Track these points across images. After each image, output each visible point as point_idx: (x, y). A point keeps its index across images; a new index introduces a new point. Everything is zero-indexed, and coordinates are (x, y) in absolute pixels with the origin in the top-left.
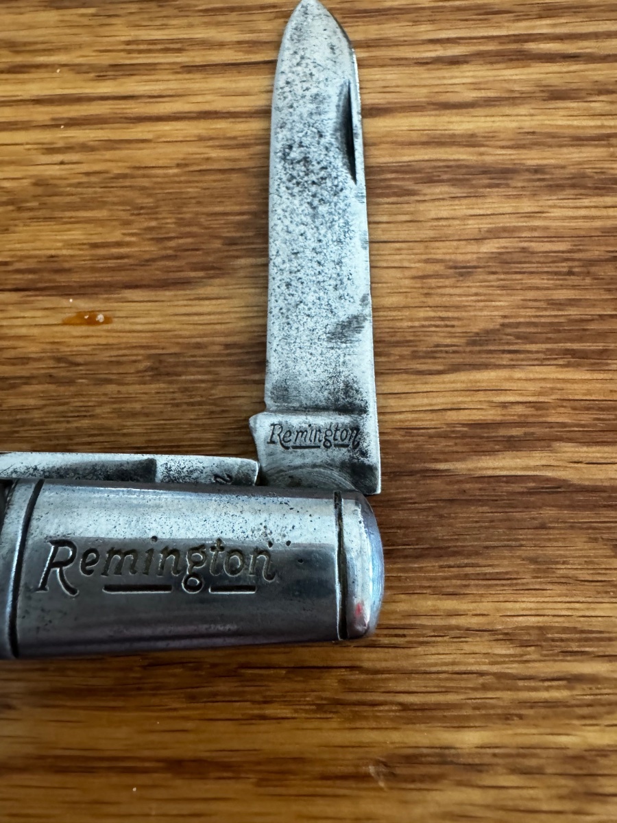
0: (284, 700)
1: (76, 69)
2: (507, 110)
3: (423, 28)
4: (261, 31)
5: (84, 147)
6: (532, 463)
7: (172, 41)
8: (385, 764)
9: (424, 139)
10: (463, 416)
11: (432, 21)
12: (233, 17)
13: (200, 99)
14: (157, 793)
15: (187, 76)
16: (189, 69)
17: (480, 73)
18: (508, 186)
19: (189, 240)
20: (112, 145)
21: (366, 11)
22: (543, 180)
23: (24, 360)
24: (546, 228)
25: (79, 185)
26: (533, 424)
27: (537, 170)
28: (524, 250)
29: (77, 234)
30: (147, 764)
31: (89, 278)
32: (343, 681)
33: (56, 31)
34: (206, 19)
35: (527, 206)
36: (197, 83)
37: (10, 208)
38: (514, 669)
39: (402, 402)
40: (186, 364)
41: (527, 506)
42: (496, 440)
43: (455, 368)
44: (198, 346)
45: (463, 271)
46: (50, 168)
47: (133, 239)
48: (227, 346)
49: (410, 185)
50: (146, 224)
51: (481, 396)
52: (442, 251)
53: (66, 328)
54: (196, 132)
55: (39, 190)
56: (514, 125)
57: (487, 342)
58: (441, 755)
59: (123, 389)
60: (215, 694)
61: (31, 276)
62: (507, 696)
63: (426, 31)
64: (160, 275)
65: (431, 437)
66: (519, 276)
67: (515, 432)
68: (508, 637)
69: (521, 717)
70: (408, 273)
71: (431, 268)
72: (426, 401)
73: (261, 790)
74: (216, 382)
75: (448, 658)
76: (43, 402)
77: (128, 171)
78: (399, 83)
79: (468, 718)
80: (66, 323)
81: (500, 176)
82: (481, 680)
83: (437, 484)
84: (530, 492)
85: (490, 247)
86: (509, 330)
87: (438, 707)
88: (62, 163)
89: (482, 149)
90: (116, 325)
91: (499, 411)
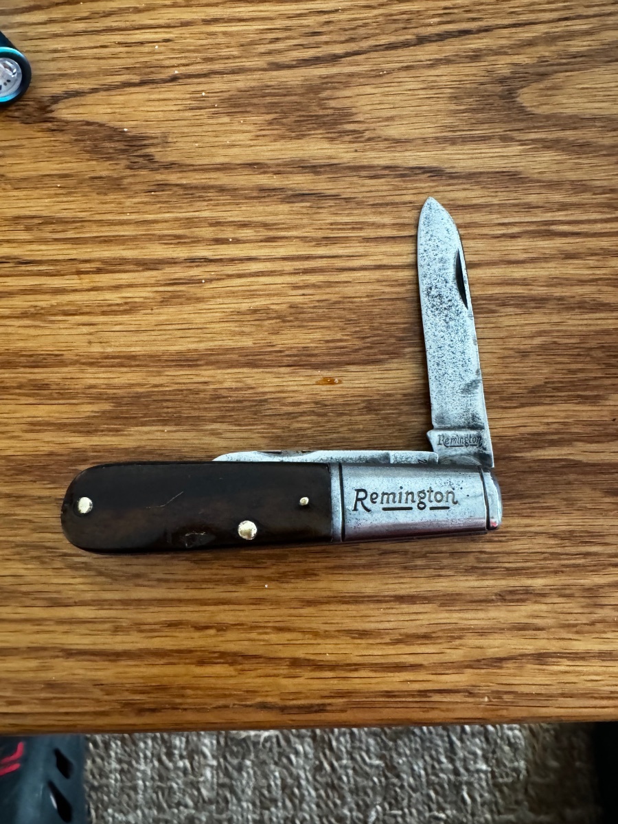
0: (450, 567)
1: (304, 239)
2: (544, 265)
3: (495, 216)
4: (405, 217)
5: (314, 286)
6: (563, 452)
7: (357, 223)
8: (500, 595)
9: (499, 281)
10: (528, 430)
11: (500, 213)
12: (389, 208)
13: (375, 258)
14: (394, 611)
15: (368, 244)
16: (367, 240)
17: (527, 243)
18: (544, 308)
19: (378, 338)
20: (330, 284)
21: (462, 206)
22: (563, 304)
23: (298, 404)
24: (566, 331)
25: (315, 307)
26: (563, 433)
27: (561, 299)
28: (555, 343)
29: (317, 335)
30: (387, 599)
31: (327, 359)
32: (477, 558)
33: (289, 217)
34: (373, 210)
35: (555, 318)
36: (372, 248)
37: (278, 320)
38: (559, 550)
39: (497, 423)
40: (384, 405)
41: (562, 474)
42: (544, 441)
43: (522, 405)
44: (389, 395)
45: (524, 354)
46: (297, 298)
47: (348, 338)
48: (405, 395)
49: (493, 307)
50: (354, 330)
51: (536, 420)
52: (512, 343)
53: (318, 386)
54: (376, 277)
55: (293, 310)
56: (547, 273)
57: (539, 392)
58: (527, 590)
59: (353, 418)
60: (416, 566)
61: (296, 358)
62: (556, 562)
63: (496, 219)
64: (365, 358)
65: (512, 440)
66: (552, 357)
67: (555, 437)
68: (554, 536)
69: (562, 572)
70: (496, 355)
71: (507, 353)
72: (509, 422)
73: (442, 608)
74: (400, 414)
75: (527, 546)
76: (310, 426)
77: (340, 299)
78: (484, 249)
79: (537, 573)
80: (318, 384)
81: (540, 302)
82: (543, 556)
83: (516, 463)
84: (563, 467)
85: (538, 341)
86: (549, 385)
87: (523, 569)
88: (303, 295)
89: (530, 287)
90: (345, 384)
91: (546, 427)
